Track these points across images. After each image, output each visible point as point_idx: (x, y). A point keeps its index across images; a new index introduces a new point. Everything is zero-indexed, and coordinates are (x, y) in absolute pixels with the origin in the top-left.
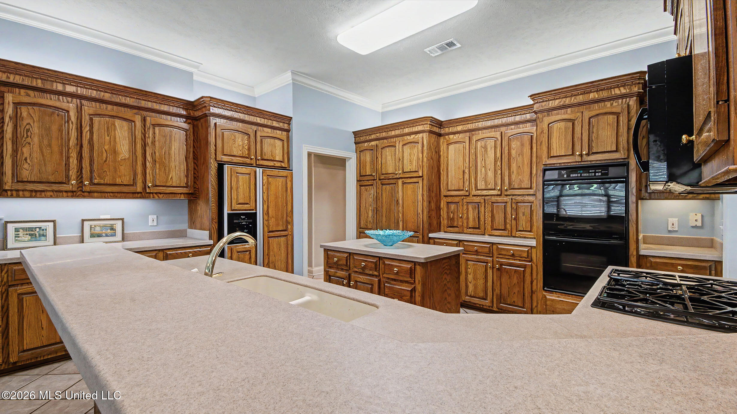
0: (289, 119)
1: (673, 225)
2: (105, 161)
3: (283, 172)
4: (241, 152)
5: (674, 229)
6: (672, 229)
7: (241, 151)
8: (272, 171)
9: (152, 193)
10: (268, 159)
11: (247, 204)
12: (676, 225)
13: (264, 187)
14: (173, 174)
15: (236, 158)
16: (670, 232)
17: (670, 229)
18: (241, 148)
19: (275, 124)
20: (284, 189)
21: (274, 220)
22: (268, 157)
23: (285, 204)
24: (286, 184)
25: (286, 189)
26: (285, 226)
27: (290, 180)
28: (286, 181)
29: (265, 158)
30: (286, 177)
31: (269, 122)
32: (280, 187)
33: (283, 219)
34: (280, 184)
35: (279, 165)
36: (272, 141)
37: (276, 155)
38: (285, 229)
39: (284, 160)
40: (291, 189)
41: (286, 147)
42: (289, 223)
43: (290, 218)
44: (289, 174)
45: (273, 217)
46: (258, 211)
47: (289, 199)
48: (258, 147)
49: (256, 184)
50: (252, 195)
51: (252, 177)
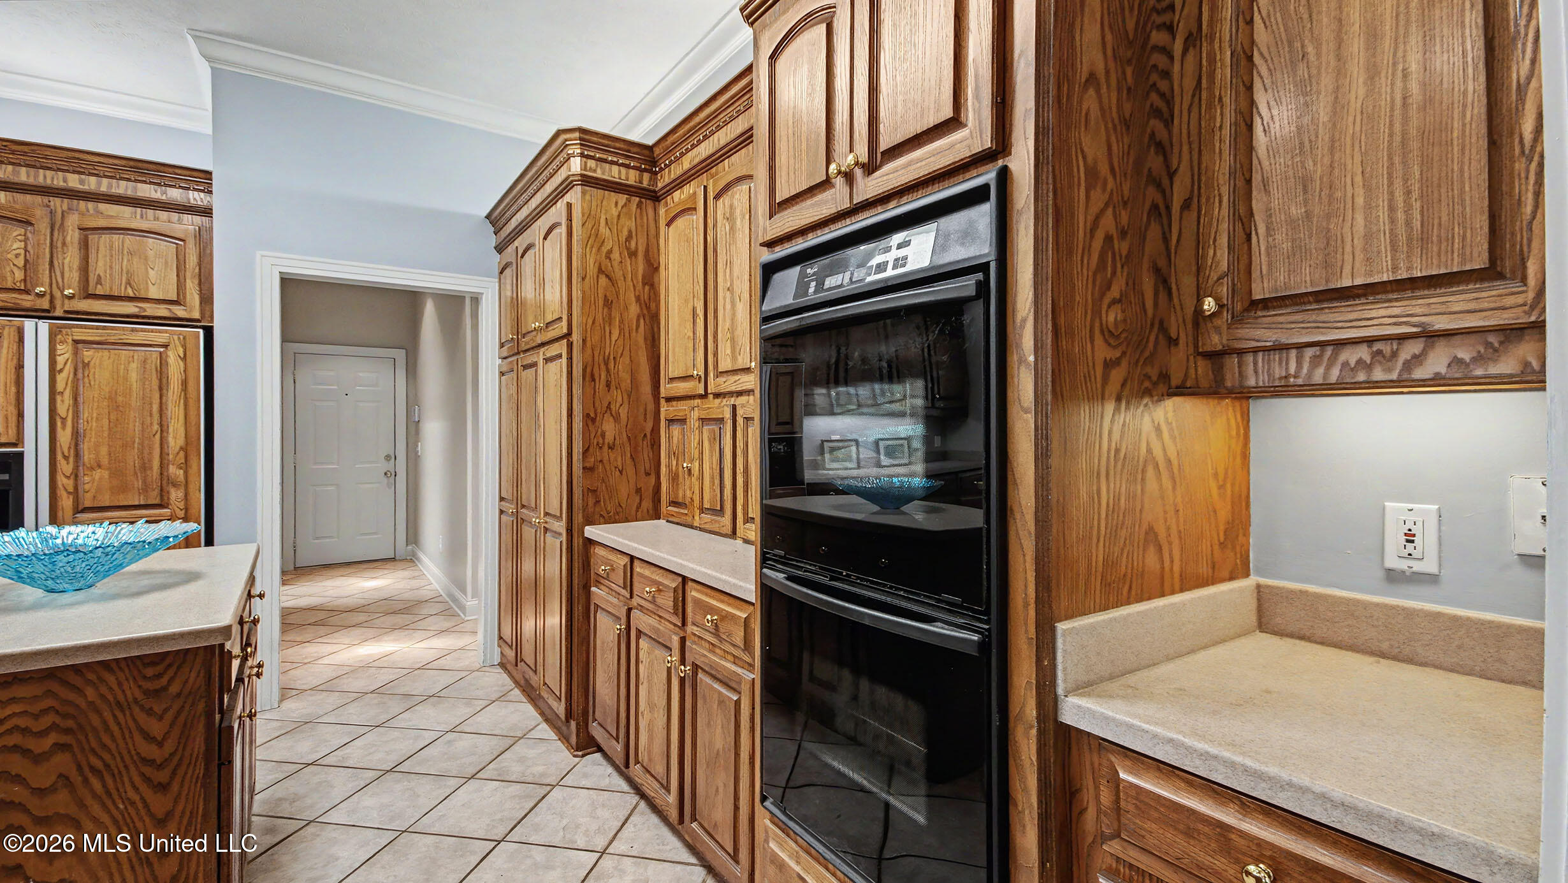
0: (202, 175)
1: (1410, 538)
3: (148, 330)
5: (1417, 567)
6: (1403, 565)
8: (104, 328)
10: (112, 294)
12: (1427, 541)
13: (62, 377)
16: (1393, 577)
17: (1392, 562)
19: (147, 191)
20: (155, 383)
21: (106, 474)
22: (111, 289)
23: (156, 427)
24: (163, 367)
25: (160, 380)
26: (156, 492)
27: (182, 356)
28: (163, 362)
29: (100, 291)
30: (166, 346)
31: (122, 188)
32: (134, 376)
33: (149, 472)
34: (134, 366)
35: (162, 311)
36: (129, 240)
37: (147, 283)
38: (157, 501)
39: (185, 298)
40: (185, 383)
41: (192, 260)
42: (175, 485)
43: (181, 468)
44: (179, 338)
45: (99, 466)
46: (28, 448)
47: (175, 410)
48: (70, 259)
49: (20, 366)
50: (4, 400)
51: (6, 348)
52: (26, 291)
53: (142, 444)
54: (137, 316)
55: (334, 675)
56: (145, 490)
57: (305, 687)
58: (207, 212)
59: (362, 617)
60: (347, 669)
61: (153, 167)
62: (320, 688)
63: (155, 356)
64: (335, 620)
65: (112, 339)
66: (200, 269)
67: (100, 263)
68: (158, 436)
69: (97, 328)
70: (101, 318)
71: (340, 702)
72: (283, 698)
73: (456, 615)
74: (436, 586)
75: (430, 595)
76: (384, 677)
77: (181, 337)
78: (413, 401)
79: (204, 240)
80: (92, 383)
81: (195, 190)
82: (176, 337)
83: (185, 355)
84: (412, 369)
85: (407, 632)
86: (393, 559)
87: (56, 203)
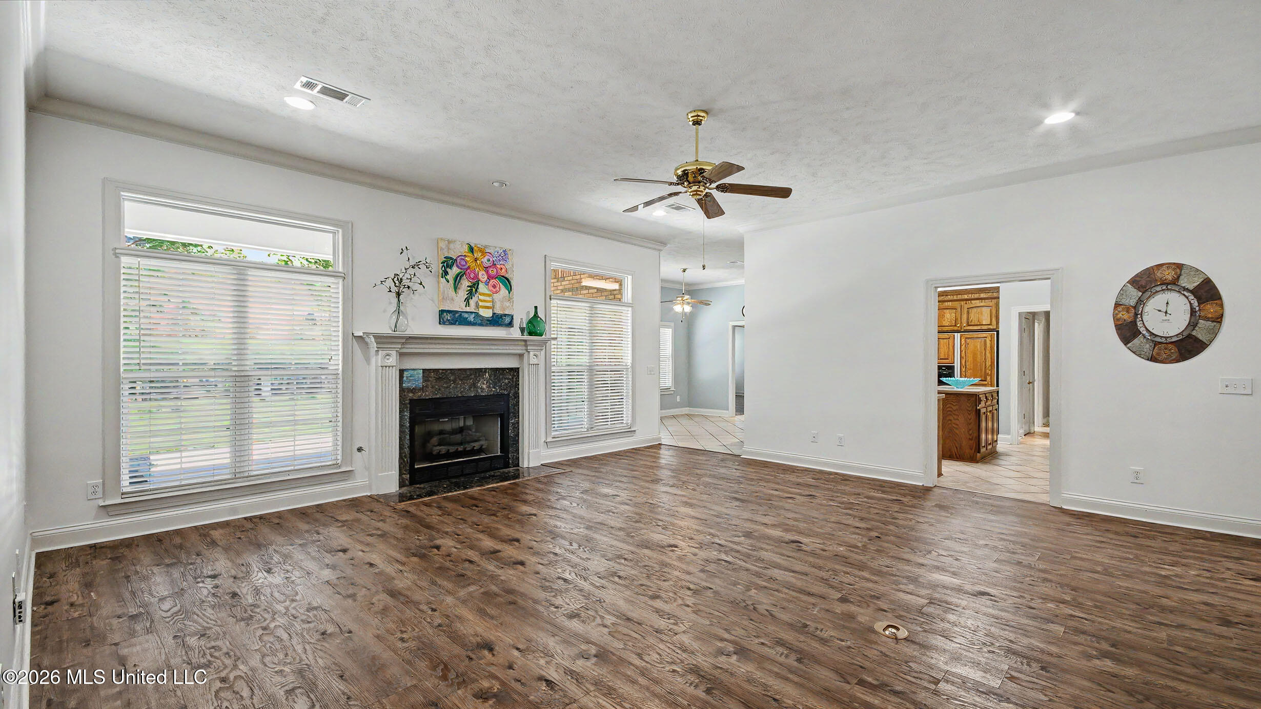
0: (996, 288)
3: (981, 333)
4: (949, 323)
11: (950, 359)
13: (962, 348)
15: (946, 328)
18: (949, 320)
19: (982, 296)
20: (983, 348)
21: (972, 371)
22: (974, 323)
23: (983, 360)
24: (985, 343)
25: (985, 347)
26: (984, 377)
28: (985, 341)
29: (971, 324)
30: (986, 337)
31: (977, 296)
32: (978, 347)
33: (982, 371)
35: (986, 327)
36: (978, 309)
37: (982, 320)
38: (984, 379)
39: (992, 323)
40: (991, 348)
41: (994, 312)
42: (989, 375)
43: (990, 371)
45: (971, 369)
46: (955, 365)
47: (988, 355)
48: (965, 316)
49: (954, 344)
50: (951, 354)
51: (951, 341)
52: (955, 326)
53: (980, 364)
54: (980, 330)
56: (981, 376)
58: (998, 298)
61: (985, 289)
63: (983, 340)
65: (973, 337)
66: (996, 314)
67: (972, 316)
68: (984, 362)
69: (970, 334)
70: (972, 331)
77: (990, 334)
79: (997, 305)
80: (969, 348)
81: (995, 292)
82: (988, 334)
83: (991, 339)
87: (962, 303)
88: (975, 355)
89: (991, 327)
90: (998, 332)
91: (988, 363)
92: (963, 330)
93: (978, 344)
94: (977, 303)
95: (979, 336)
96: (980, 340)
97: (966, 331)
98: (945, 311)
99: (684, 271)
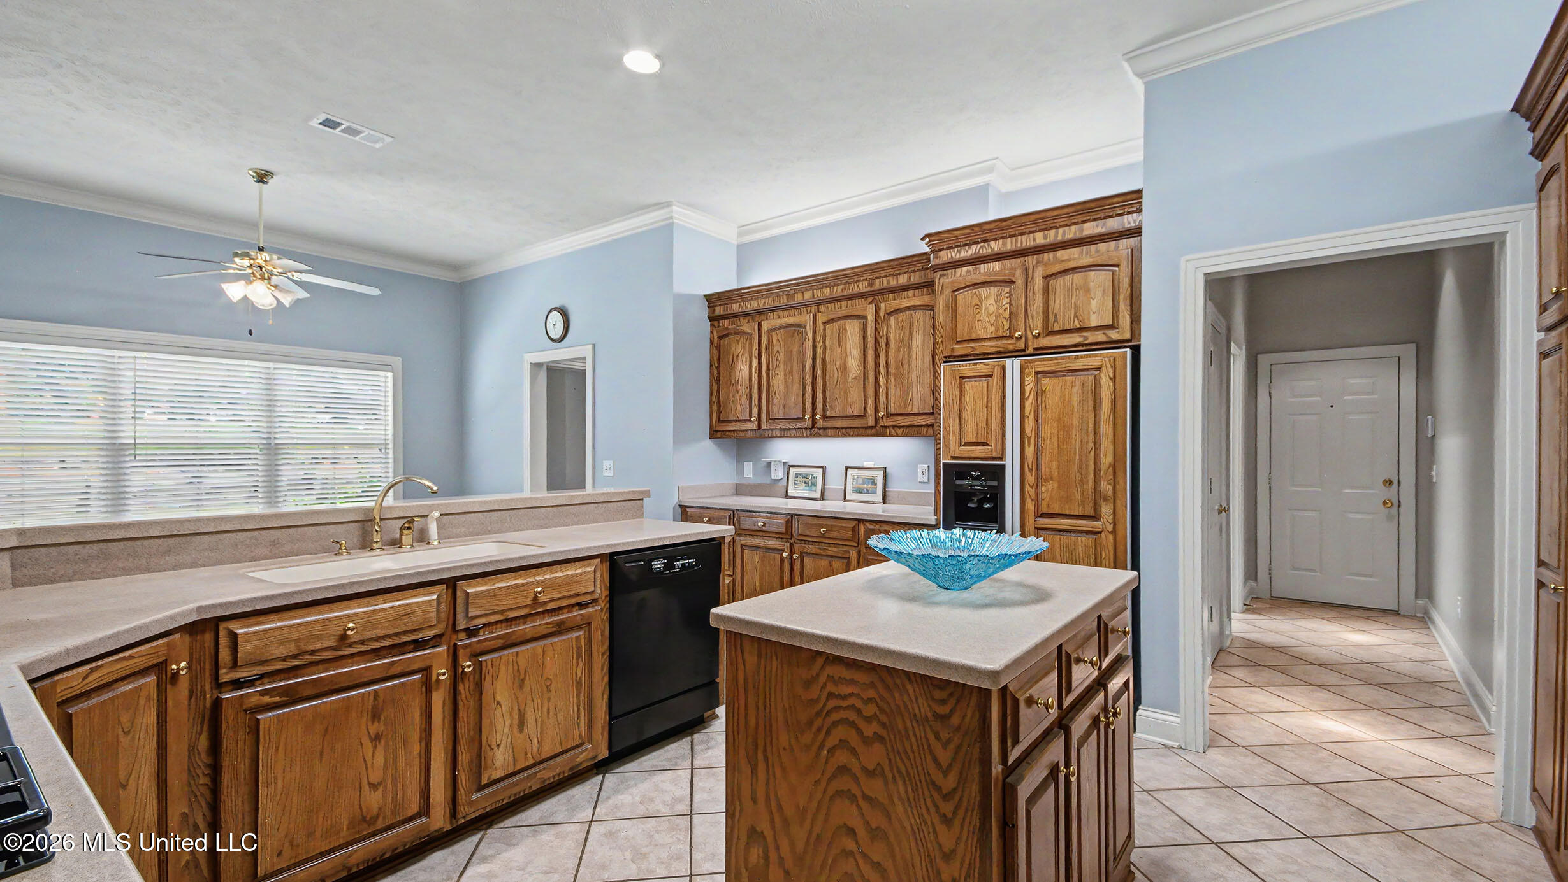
0: (1134, 196)
2: (836, 385)
3: (1087, 356)
4: (992, 329)
7: (992, 325)
8: (1055, 359)
9: (888, 427)
10: (1066, 328)
11: (985, 444)
13: (1028, 404)
14: (914, 392)
15: (984, 344)
18: (993, 319)
19: (1091, 228)
20: (1091, 403)
21: (1056, 485)
22: (1064, 324)
23: (1091, 444)
24: (1097, 389)
25: (1095, 402)
26: (1091, 505)
27: (1112, 376)
28: (1097, 382)
29: (1056, 328)
30: (1099, 369)
31: (1072, 233)
32: (1076, 399)
33: (1085, 486)
34: (1075, 390)
35: (1100, 337)
36: (1077, 278)
37: (1089, 313)
38: (1092, 514)
39: (1118, 322)
40: (1114, 402)
41: (1125, 282)
42: (1106, 499)
43: (1110, 484)
44: (1110, 361)
45: (1052, 479)
46: (1007, 462)
47: (1106, 429)
48: (1037, 305)
49: (1003, 397)
50: (995, 424)
51: (995, 383)
52: (1011, 337)
53: (1081, 460)
54: (1082, 345)
55: (1275, 740)
56: (1083, 502)
57: (1238, 741)
58: (1136, 232)
59: (1332, 678)
60: (1290, 739)
61: (1093, 205)
62: (1255, 750)
63: (1091, 378)
64: (1298, 671)
65: (1059, 368)
66: (1132, 290)
67: (1058, 302)
68: (1092, 453)
69: (1051, 359)
70: (1056, 350)
71: (1273, 779)
72: (1210, 745)
73: (1473, 718)
74: (1452, 664)
75: (1442, 676)
76: (1339, 771)
77: (1112, 359)
78: (1425, 408)
79: (1135, 259)
80: (1047, 407)
81: (1129, 213)
82: (1107, 359)
83: (1114, 376)
84: (1425, 369)
85: (1388, 719)
86: (1396, 613)
87: (1030, 261)
88: (1064, 428)
89: (1114, 335)
90: (1136, 350)
91: (1106, 459)
92: (1030, 351)
93: (1074, 390)
94: (1074, 256)
95: (1078, 364)
96: (1079, 379)
97: (1041, 351)
98: (983, 291)
99: (262, 177)
